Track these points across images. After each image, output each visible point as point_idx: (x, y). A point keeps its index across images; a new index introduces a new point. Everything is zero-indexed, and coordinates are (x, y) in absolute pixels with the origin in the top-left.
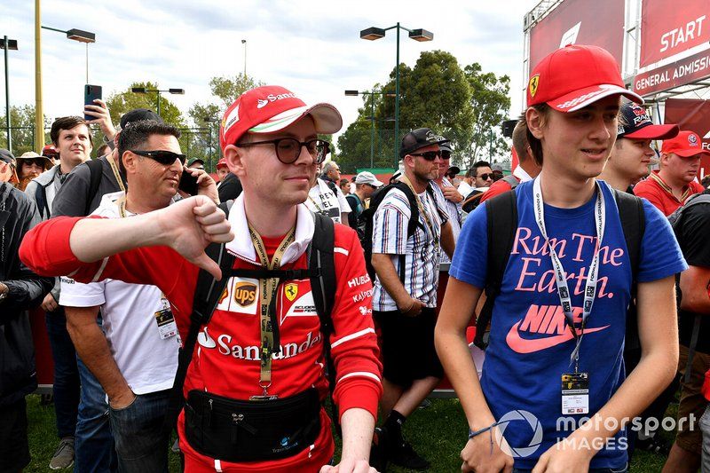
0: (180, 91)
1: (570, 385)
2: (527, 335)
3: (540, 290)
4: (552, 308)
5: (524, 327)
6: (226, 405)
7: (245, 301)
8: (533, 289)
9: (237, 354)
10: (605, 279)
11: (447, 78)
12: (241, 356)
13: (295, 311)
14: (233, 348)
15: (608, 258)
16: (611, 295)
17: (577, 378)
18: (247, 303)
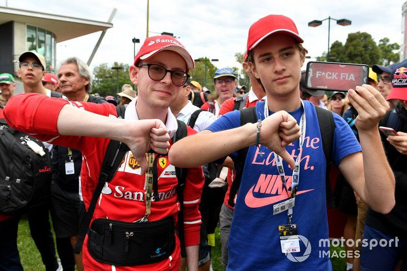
0: (217, 60)
1: (285, 233)
2: (258, 195)
3: (267, 164)
4: (275, 176)
5: (256, 190)
6: (121, 226)
7: (135, 166)
8: (263, 163)
9: (128, 197)
10: (308, 157)
11: (365, 47)
12: (130, 198)
13: (165, 174)
14: (126, 193)
15: (310, 144)
16: (312, 168)
17: (289, 228)
18: (136, 167)
